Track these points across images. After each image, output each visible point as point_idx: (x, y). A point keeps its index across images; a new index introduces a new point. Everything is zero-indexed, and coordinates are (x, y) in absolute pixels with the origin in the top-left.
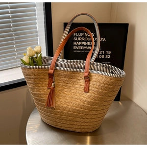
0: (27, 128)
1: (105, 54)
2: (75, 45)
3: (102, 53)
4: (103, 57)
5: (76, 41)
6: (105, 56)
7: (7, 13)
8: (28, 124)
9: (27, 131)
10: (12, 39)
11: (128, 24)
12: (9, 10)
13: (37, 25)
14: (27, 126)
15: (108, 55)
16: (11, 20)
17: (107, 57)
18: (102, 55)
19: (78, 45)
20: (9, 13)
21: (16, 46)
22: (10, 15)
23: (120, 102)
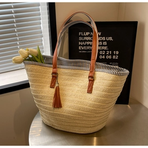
0: (30, 132)
1: (113, 54)
2: (80, 45)
3: (109, 53)
4: (110, 57)
5: (82, 41)
6: (112, 57)
7: (11, 13)
8: (31, 127)
9: (30, 134)
10: (16, 40)
11: (137, 22)
12: (13, 10)
13: (41, 25)
14: (30, 129)
15: (116, 55)
16: (14, 20)
17: (114, 57)
18: (109, 55)
19: (83, 46)
20: (13, 13)
21: (20, 47)
22: (13, 15)
23: (128, 106)
